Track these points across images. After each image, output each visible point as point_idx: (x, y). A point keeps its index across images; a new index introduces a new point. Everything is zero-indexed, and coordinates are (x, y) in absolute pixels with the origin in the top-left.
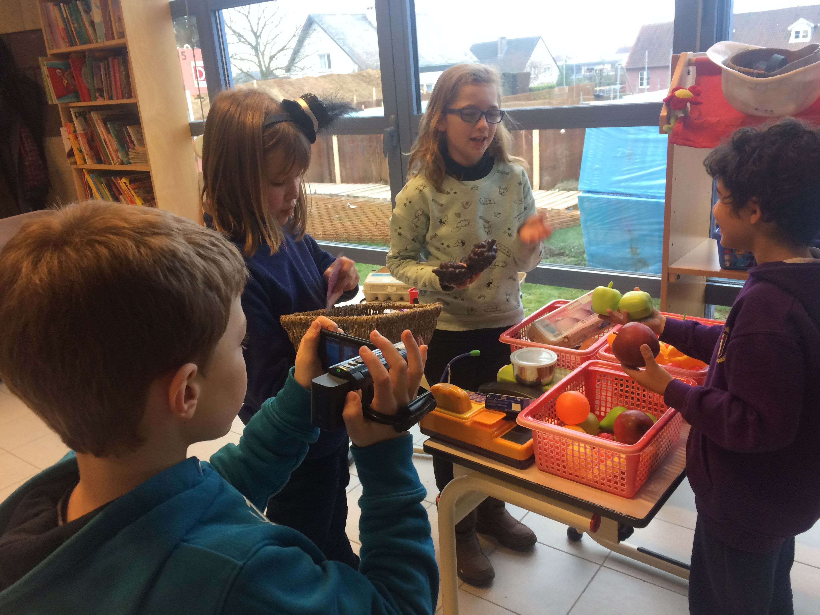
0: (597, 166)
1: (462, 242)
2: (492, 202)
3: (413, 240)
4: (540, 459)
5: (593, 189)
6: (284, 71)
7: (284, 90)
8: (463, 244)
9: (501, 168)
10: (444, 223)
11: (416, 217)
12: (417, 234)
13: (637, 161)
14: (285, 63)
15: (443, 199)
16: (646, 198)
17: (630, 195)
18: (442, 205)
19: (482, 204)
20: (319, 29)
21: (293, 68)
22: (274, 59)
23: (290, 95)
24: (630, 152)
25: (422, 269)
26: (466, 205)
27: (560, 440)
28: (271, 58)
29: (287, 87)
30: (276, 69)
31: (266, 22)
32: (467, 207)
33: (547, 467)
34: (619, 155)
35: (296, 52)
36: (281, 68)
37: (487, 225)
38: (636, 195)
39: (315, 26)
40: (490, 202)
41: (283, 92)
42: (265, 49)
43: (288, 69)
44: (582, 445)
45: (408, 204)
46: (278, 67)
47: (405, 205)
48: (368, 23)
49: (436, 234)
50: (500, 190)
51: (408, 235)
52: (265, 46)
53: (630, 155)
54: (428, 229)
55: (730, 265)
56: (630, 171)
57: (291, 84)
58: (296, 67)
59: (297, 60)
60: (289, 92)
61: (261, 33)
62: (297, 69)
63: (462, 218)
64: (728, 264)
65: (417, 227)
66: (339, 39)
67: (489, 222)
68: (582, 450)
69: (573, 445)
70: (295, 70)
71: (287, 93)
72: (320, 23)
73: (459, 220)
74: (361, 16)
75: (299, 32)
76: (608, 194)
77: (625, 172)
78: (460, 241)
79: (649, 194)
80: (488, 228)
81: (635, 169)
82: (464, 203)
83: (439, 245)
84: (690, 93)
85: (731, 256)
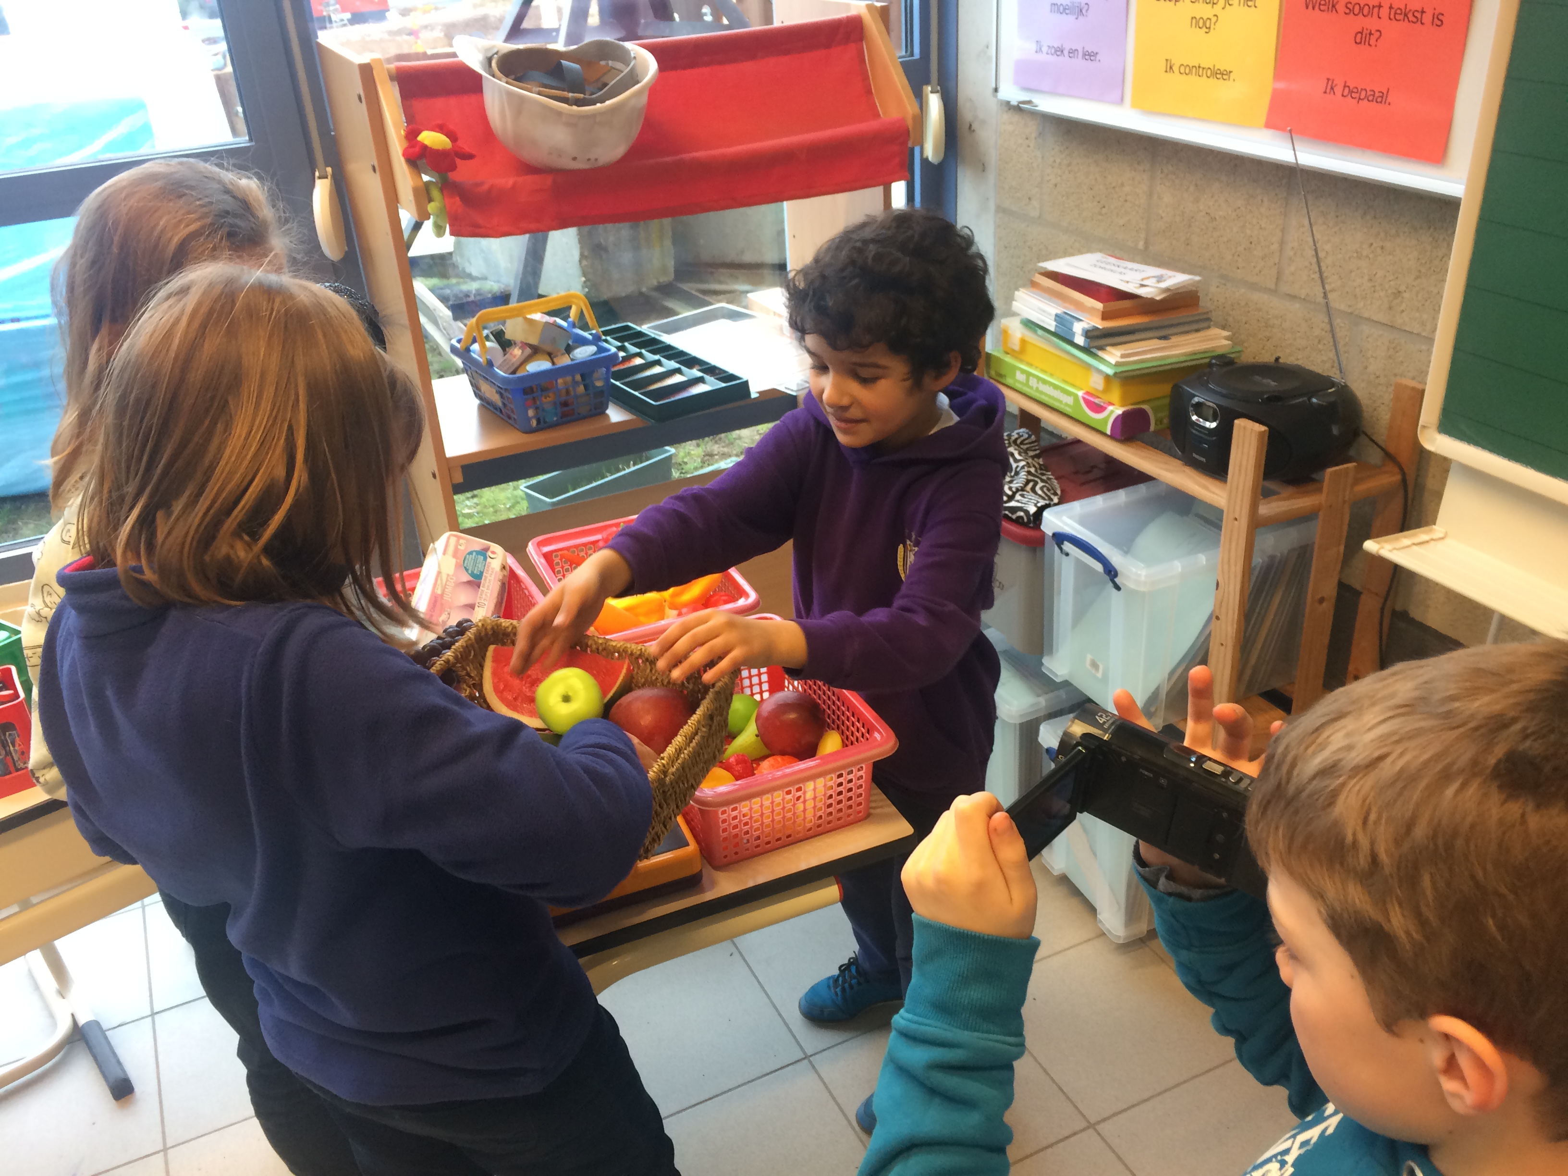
55: (537, 424)
84: (447, 140)
85: (537, 408)
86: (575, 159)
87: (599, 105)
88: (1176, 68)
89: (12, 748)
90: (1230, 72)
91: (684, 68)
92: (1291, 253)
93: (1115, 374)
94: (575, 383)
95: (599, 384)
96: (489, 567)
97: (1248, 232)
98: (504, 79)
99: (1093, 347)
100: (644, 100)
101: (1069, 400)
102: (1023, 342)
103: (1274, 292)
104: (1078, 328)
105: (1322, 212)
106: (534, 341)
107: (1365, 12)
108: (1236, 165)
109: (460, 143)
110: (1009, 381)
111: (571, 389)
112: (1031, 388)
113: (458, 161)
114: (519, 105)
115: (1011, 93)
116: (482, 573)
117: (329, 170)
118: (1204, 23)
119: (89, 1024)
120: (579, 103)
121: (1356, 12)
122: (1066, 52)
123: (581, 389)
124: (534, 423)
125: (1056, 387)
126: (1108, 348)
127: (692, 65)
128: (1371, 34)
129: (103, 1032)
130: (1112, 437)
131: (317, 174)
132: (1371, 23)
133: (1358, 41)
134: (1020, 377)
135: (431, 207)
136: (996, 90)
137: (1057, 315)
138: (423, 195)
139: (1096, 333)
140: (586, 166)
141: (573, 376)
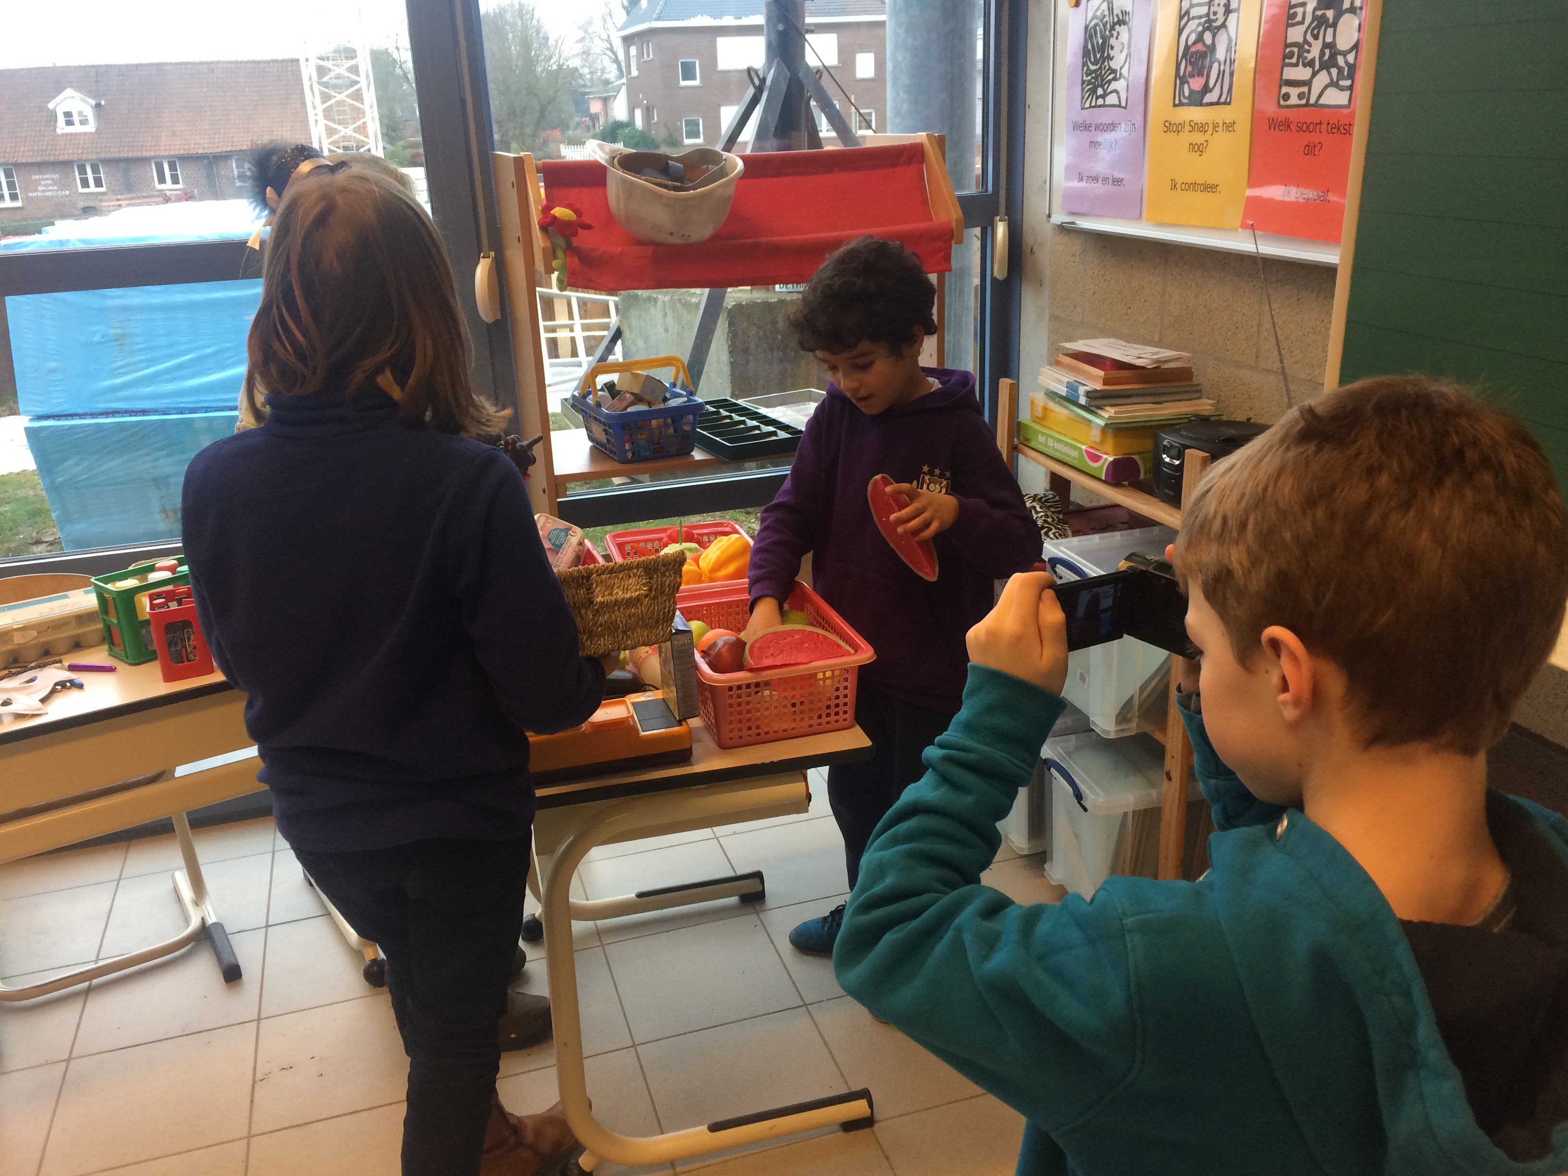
0: (53, 365)
5: (56, 410)
13: (138, 347)
16: (178, 413)
17: (144, 412)
24: (118, 331)
34: (96, 338)
38: (156, 411)
53: (119, 338)
56: (131, 367)
76: (93, 415)
77: (121, 371)
79: (182, 405)
81: (140, 362)
84: (571, 212)
85: (633, 443)
86: (671, 234)
87: (691, 191)
88: (1178, 186)
89: (187, 643)
90: (1217, 186)
91: (772, 176)
92: (1266, 334)
93: (1106, 424)
94: (666, 426)
95: (687, 428)
96: (568, 541)
97: (1235, 318)
98: (621, 170)
99: (1092, 406)
100: (731, 191)
101: (1075, 454)
102: (1045, 409)
103: (1254, 368)
104: (1082, 390)
105: (1287, 297)
106: (636, 390)
107: (1311, 129)
108: (1225, 264)
109: (583, 218)
110: (1033, 444)
111: (663, 429)
112: (1049, 447)
113: (579, 230)
114: (629, 189)
115: (1058, 218)
116: (562, 545)
117: (492, 253)
118: (1199, 148)
119: (214, 924)
120: (676, 189)
121: (1304, 130)
122: (1100, 181)
123: (671, 430)
124: (630, 455)
125: (1067, 444)
126: (1106, 408)
127: (779, 174)
128: (1315, 146)
129: (226, 935)
130: (1105, 482)
131: (482, 255)
132: (1315, 138)
133: (1306, 152)
134: (1041, 439)
135: (555, 263)
136: (1049, 216)
137: (1067, 383)
138: (550, 254)
139: (1094, 395)
140: (681, 241)
141: (665, 419)
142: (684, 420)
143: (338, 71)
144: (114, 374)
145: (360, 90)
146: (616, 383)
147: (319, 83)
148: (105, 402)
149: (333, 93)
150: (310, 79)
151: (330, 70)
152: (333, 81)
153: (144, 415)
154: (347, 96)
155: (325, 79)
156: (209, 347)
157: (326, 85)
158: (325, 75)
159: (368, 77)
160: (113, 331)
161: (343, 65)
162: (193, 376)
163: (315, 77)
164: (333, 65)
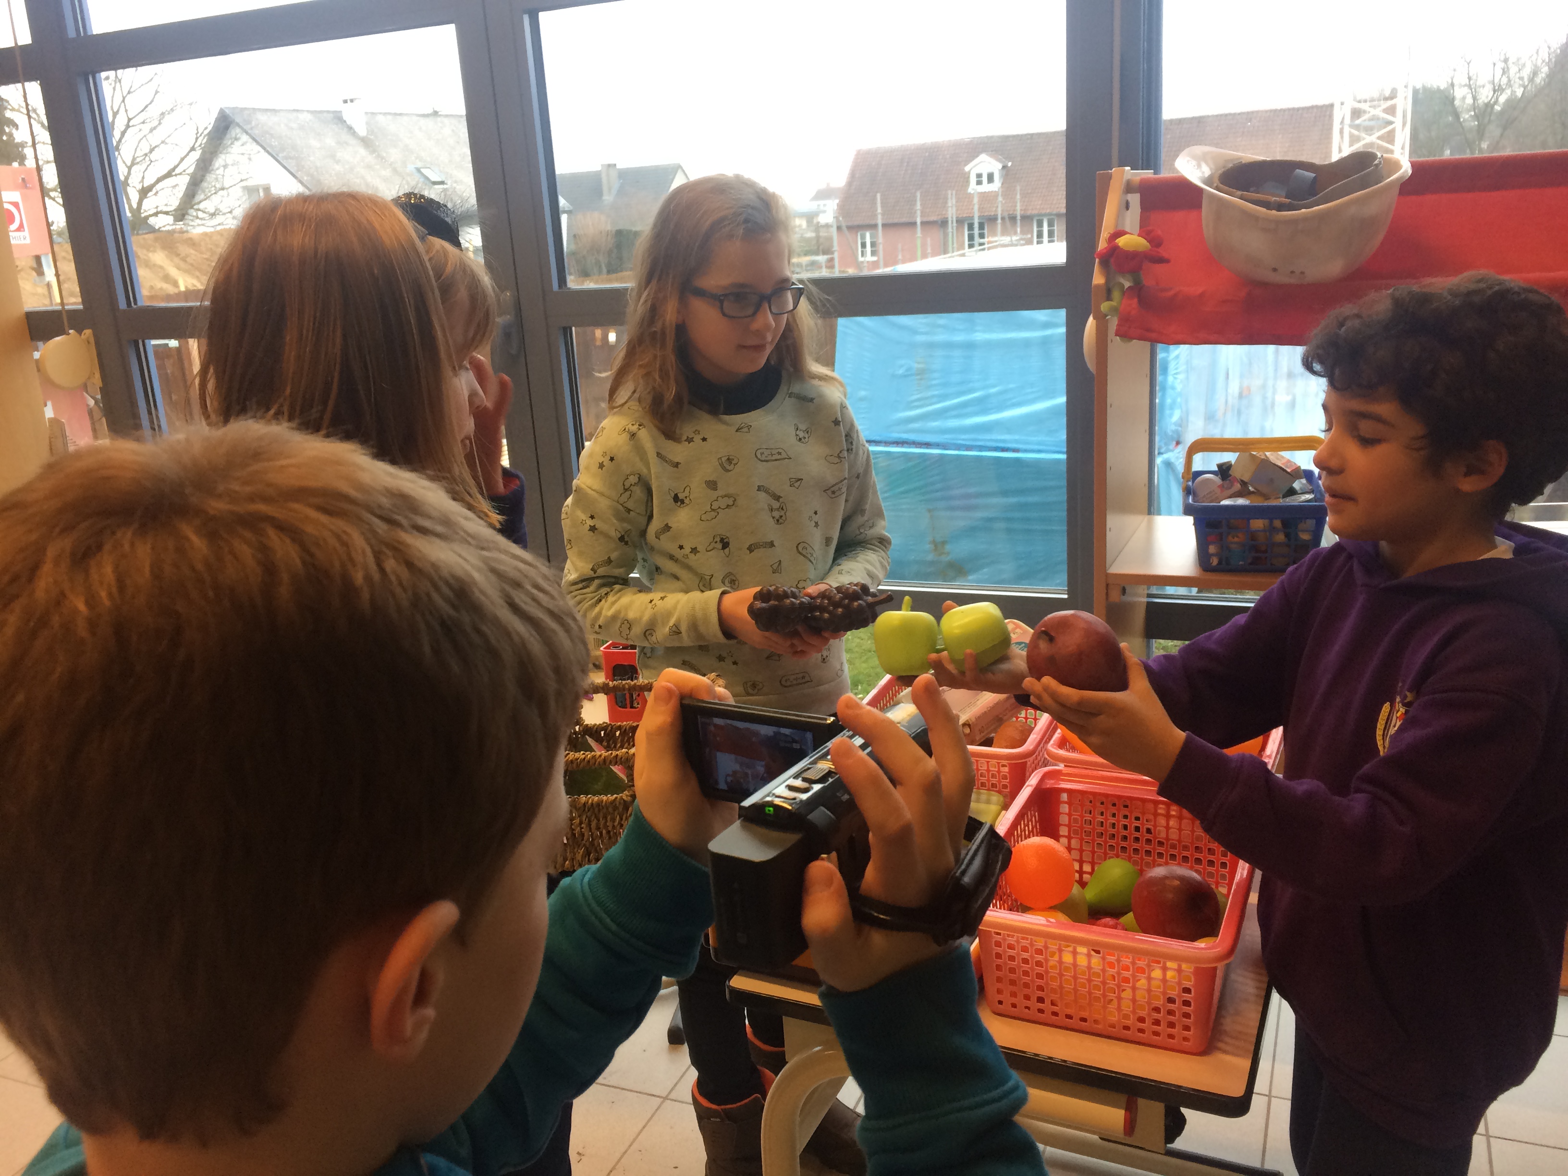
0: (863, 393)
1: (722, 540)
2: (784, 455)
3: (621, 539)
4: (999, 992)
6: (170, 219)
7: (178, 255)
8: (725, 545)
9: (796, 388)
10: (682, 502)
11: (626, 490)
12: (626, 526)
13: (934, 382)
14: (174, 203)
15: (678, 451)
16: (955, 450)
17: (928, 445)
18: (677, 465)
19: (762, 461)
20: (245, 138)
21: (192, 212)
22: (150, 194)
23: (192, 265)
24: (921, 366)
25: (662, 598)
26: (728, 463)
27: (1032, 945)
28: (144, 192)
29: (184, 250)
30: (156, 214)
31: (129, 120)
32: (728, 467)
33: (1014, 1006)
34: (901, 372)
35: (196, 184)
36: (167, 213)
37: (776, 504)
38: (937, 445)
39: (235, 131)
40: (779, 457)
41: (176, 260)
42: (129, 173)
43: (181, 214)
44: (1082, 950)
45: (607, 462)
46: (159, 209)
47: (601, 466)
48: (345, 130)
49: (667, 525)
50: (798, 432)
51: (612, 527)
52: (130, 168)
53: (921, 373)
54: (651, 517)
55: (1220, 563)
56: (924, 401)
57: (192, 243)
58: (199, 210)
59: (200, 196)
60: (188, 259)
61: (120, 140)
62: (200, 214)
63: (720, 492)
64: (1215, 561)
65: (629, 511)
66: (286, 158)
67: (780, 497)
68: (1082, 961)
69: (1060, 951)
70: (197, 217)
71: (185, 261)
72: (247, 127)
73: (715, 494)
74: (332, 115)
75: (203, 140)
76: (887, 443)
77: (916, 404)
78: (718, 539)
80: (778, 510)
81: (933, 396)
82: (724, 459)
83: (672, 548)
84: (1145, 241)
86: (1275, 270)
87: (1303, 210)
94: (1272, 529)
95: (1305, 536)
106: (1247, 477)
111: (1268, 534)
120: (1283, 207)
123: (1281, 537)
135: (1104, 306)
138: (1102, 294)
140: (1292, 281)
141: (1271, 520)
142: (1302, 526)
143: (1373, 112)
144: (910, 406)
145: (1393, 131)
146: (1233, 463)
147: (1351, 126)
148: (898, 433)
149: (1363, 135)
150: (1342, 122)
151: (1365, 112)
152: (1367, 123)
153: (927, 448)
154: (1379, 138)
155: (1358, 122)
156: (994, 386)
157: (1357, 127)
158: (1359, 117)
159: (1404, 116)
160: (916, 365)
161: (1379, 106)
162: (977, 414)
163: (1348, 120)
164: (1370, 107)
